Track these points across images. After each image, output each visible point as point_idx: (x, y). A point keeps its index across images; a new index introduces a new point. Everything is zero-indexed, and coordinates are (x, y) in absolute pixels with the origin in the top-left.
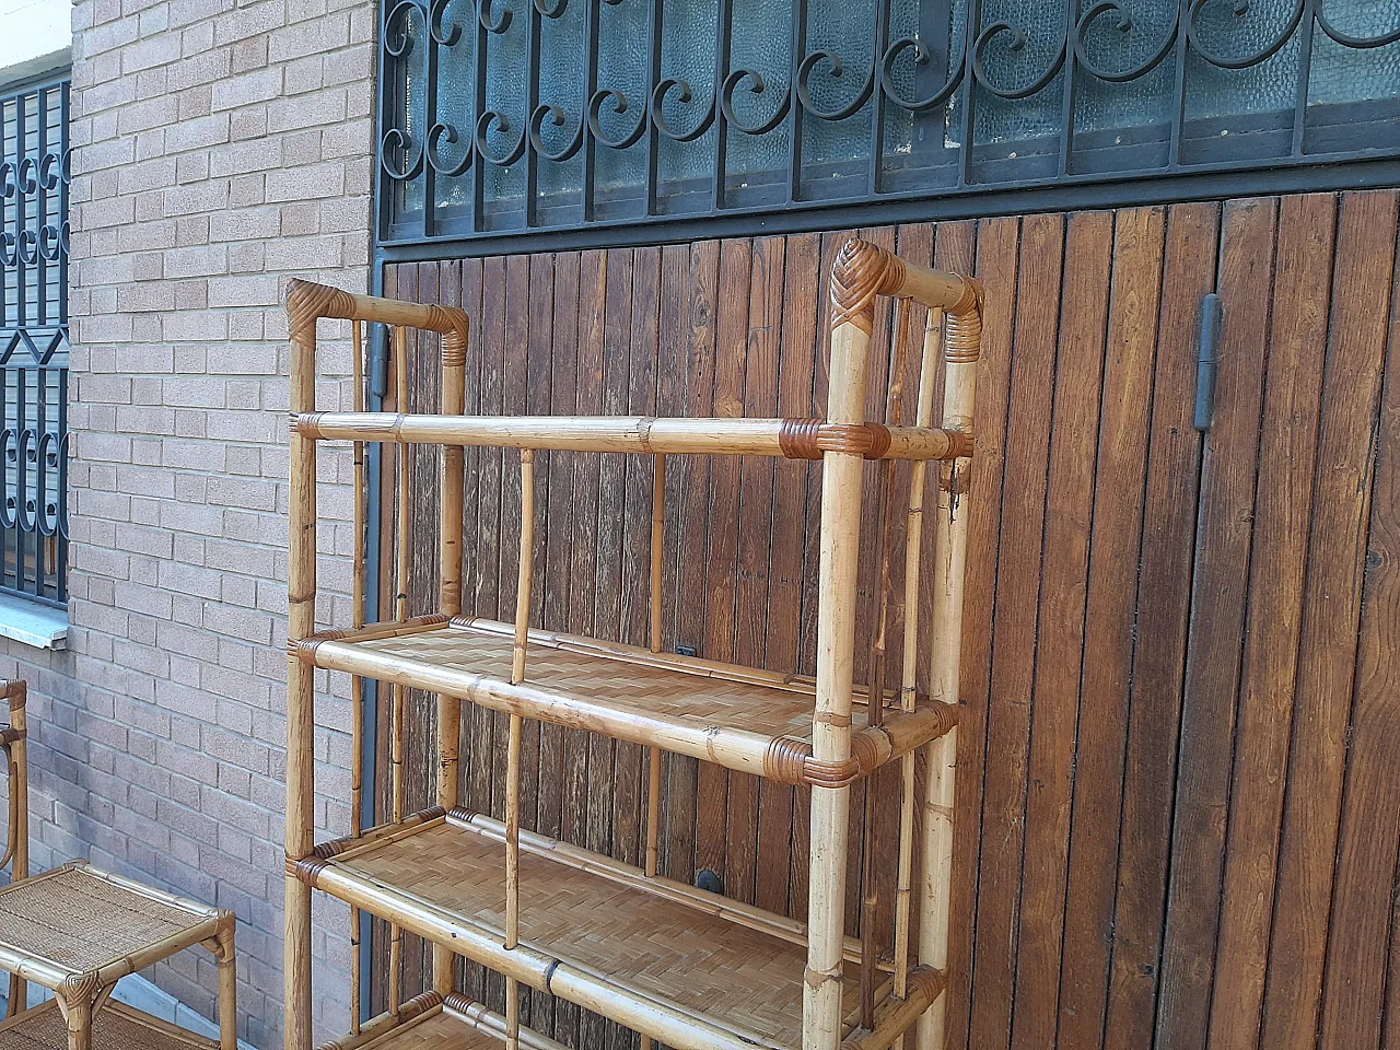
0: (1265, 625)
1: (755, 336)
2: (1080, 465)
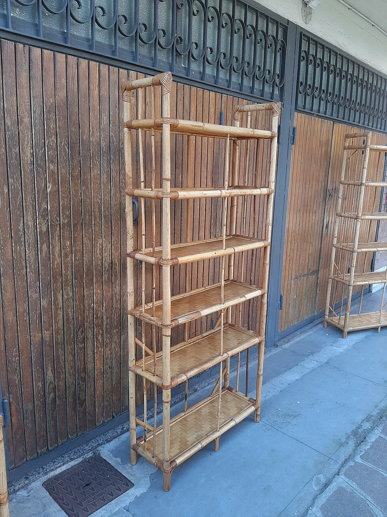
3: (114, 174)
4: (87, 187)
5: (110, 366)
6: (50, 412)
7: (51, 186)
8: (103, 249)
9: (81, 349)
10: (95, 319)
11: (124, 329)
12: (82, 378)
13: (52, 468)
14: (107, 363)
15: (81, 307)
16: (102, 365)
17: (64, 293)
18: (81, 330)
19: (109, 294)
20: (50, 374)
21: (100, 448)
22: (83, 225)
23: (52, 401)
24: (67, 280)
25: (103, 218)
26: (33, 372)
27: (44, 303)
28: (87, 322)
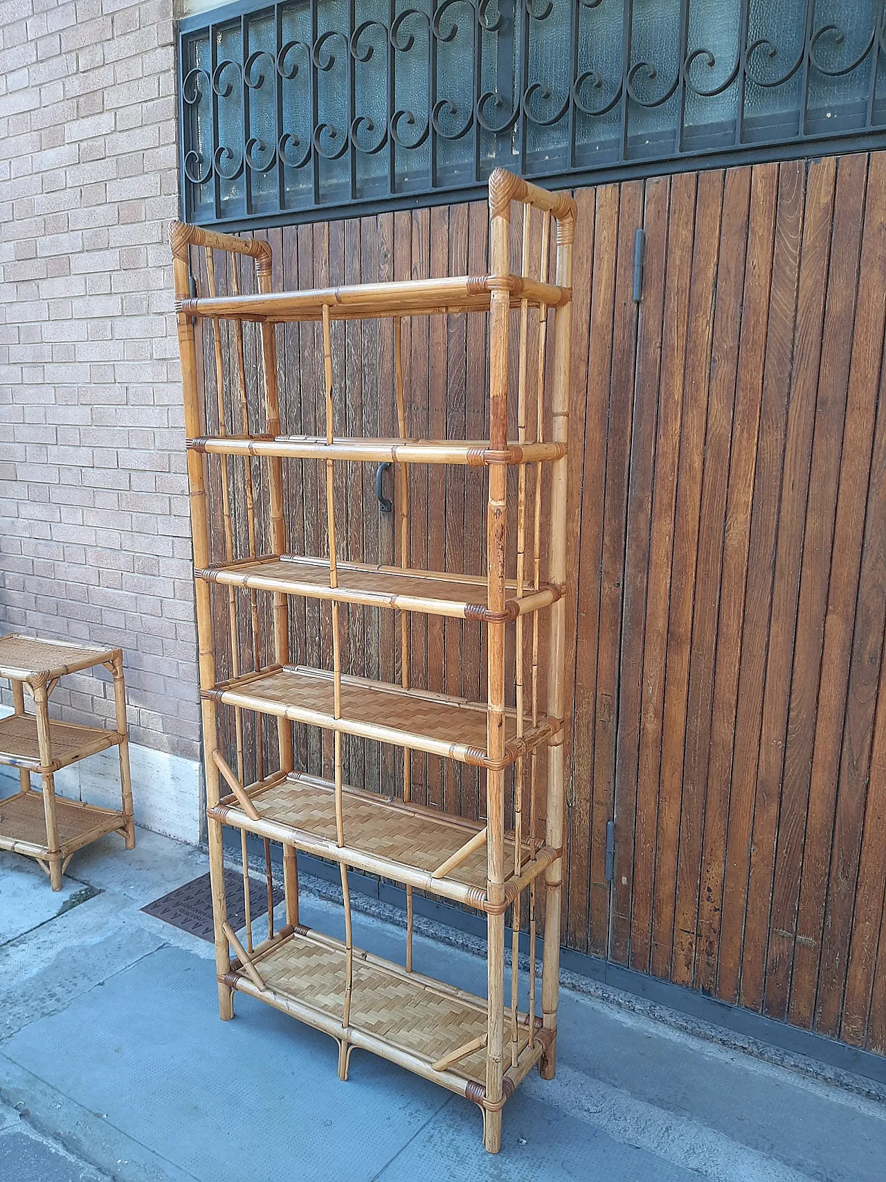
0: (667, 400)
1: (416, 268)
2: (582, 327)
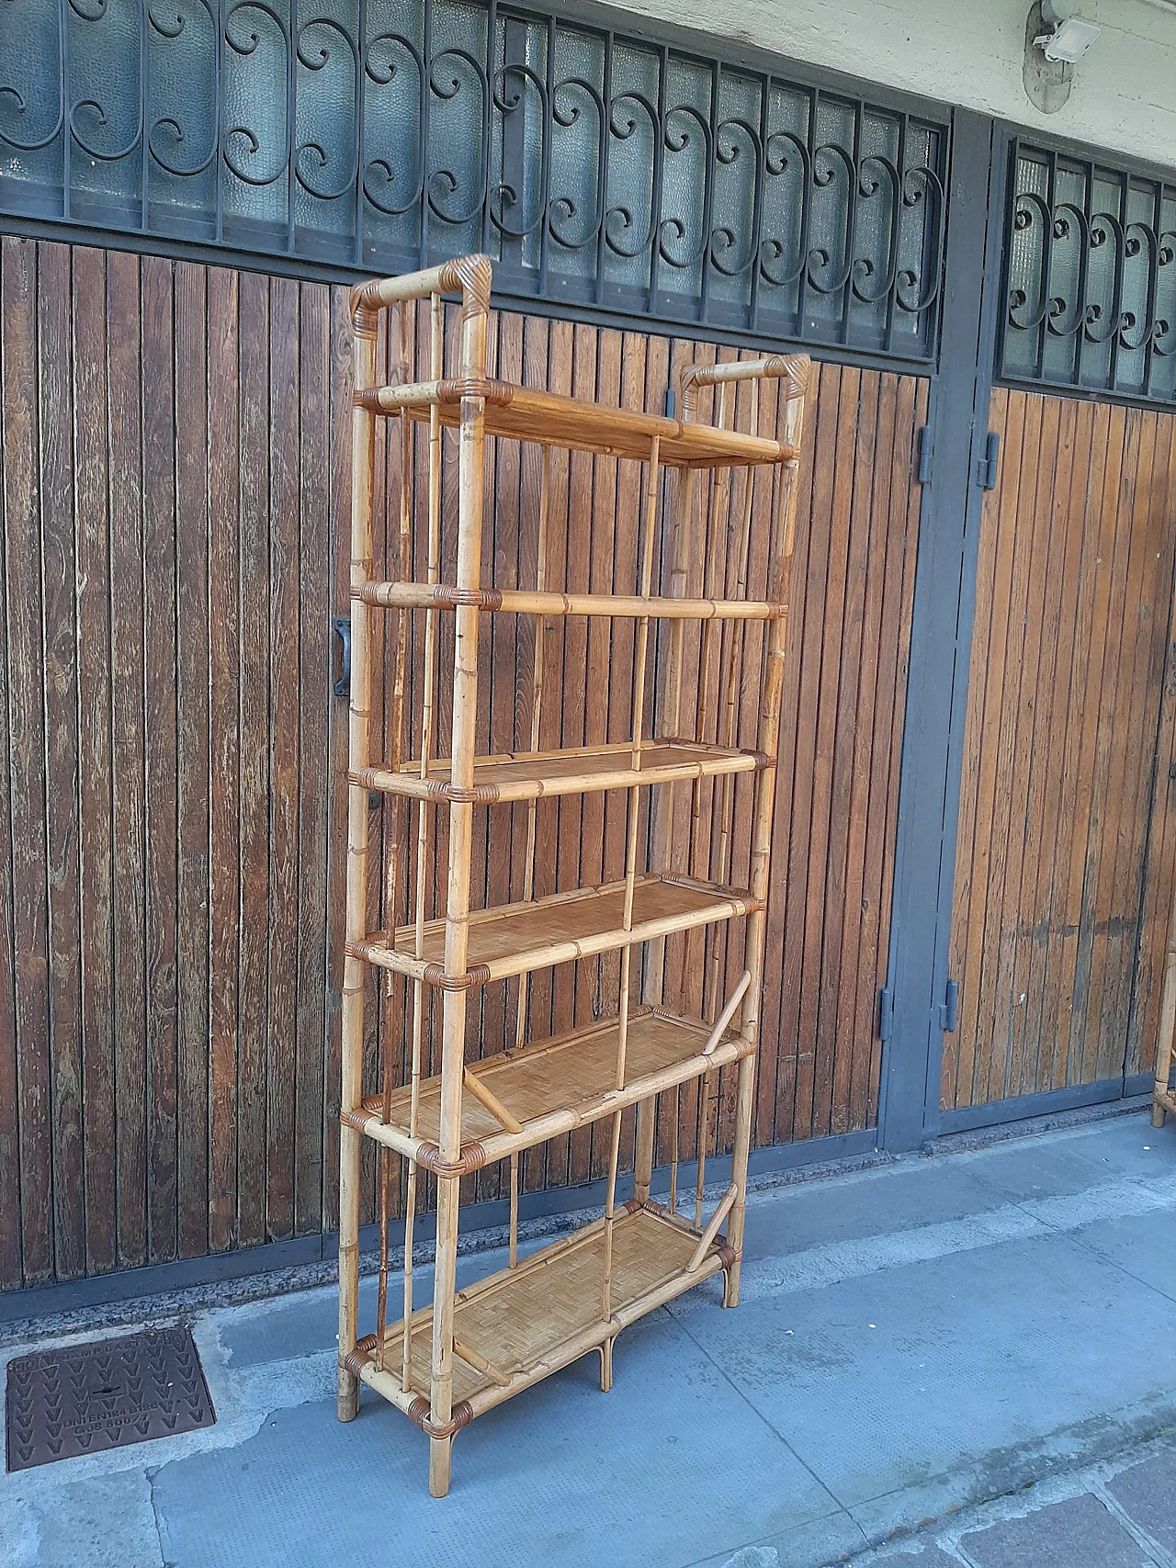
3: (279, 556)
4: (195, 587)
5: (260, 1086)
6: (62, 1176)
7: (86, 580)
8: (242, 755)
9: (164, 1021)
10: (211, 946)
11: (308, 990)
12: (164, 1101)
13: (50, 1329)
14: (249, 1077)
15: (166, 904)
16: (233, 1078)
17: (117, 859)
18: (165, 968)
19: (257, 883)
20: (66, 1071)
21: (204, 1314)
22: (180, 685)
23: (70, 1145)
24: (126, 827)
25: (242, 673)
26: (19, 1056)
27: (56, 878)
28: (185, 949)
